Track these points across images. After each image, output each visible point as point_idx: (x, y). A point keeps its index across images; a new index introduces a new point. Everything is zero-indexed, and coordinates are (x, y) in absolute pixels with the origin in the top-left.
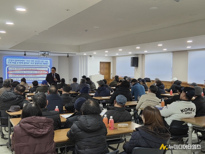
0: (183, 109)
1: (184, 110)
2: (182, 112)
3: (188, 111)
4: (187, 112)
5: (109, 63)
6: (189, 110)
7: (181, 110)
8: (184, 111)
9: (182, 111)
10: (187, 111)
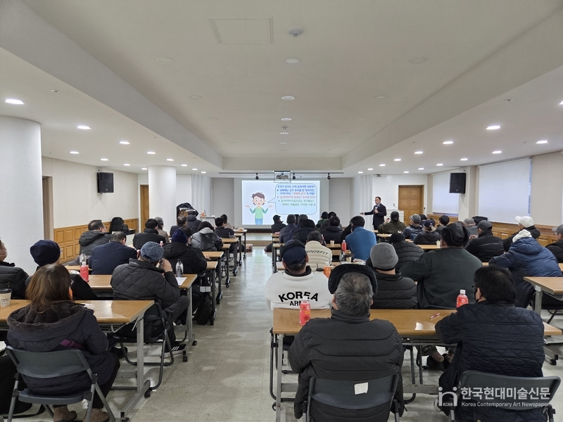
0: (284, 295)
1: (285, 297)
2: (282, 301)
3: (297, 298)
4: (293, 300)
5: (421, 187)
6: (299, 297)
7: (280, 296)
8: (286, 299)
9: (282, 298)
10: (295, 299)
